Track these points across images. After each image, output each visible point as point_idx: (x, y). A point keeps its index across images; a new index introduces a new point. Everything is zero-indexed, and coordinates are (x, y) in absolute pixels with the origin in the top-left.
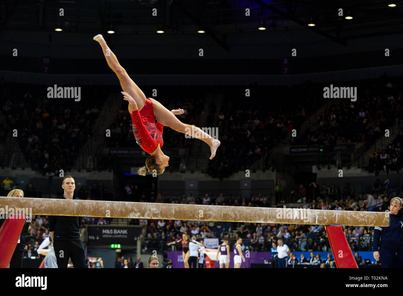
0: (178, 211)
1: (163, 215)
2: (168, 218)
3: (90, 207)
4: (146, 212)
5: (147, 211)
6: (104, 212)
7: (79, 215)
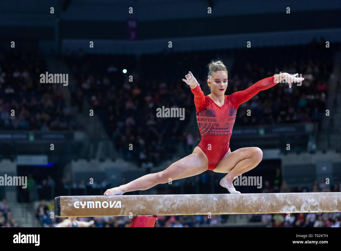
2: (330, 210)
3: (233, 202)
4: (302, 205)
5: (303, 203)
6: (250, 208)
7: (220, 212)
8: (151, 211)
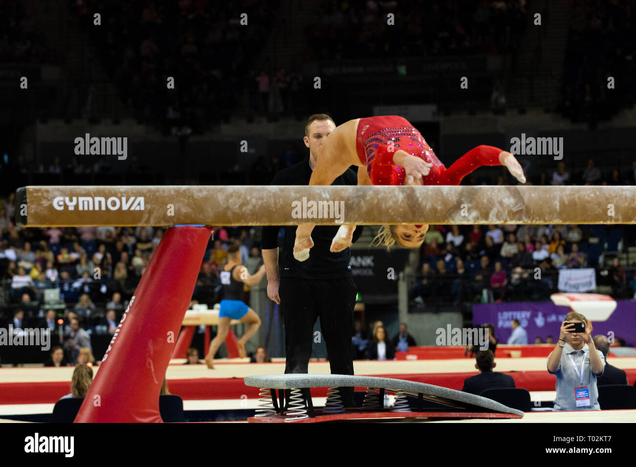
0: (566, 202)
1: (534, 213)
2: (545, 221)
3: (360, 201)
4: (491, 209)
5: (493, 205)
6: (392, 214)
8: (201, 216)
